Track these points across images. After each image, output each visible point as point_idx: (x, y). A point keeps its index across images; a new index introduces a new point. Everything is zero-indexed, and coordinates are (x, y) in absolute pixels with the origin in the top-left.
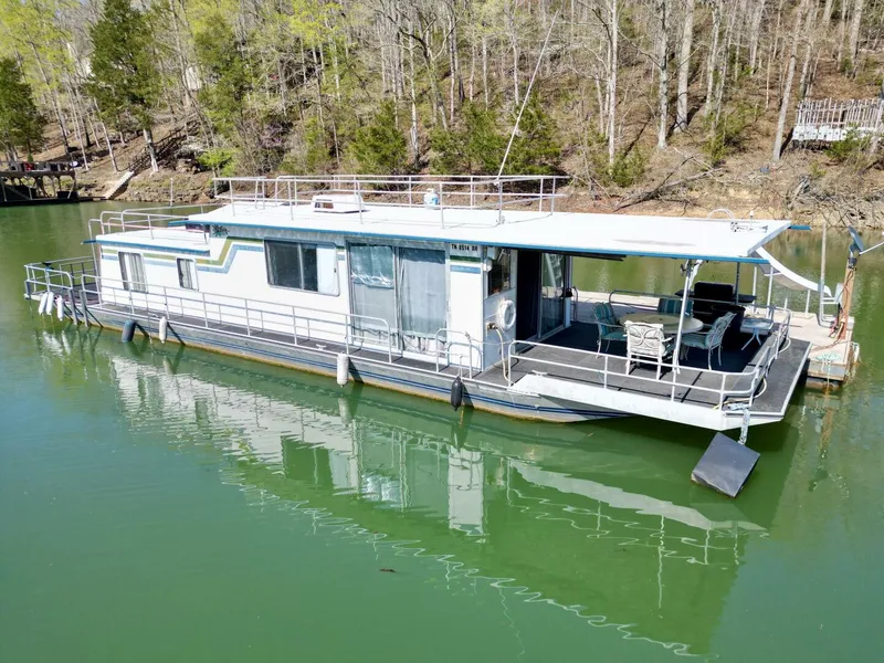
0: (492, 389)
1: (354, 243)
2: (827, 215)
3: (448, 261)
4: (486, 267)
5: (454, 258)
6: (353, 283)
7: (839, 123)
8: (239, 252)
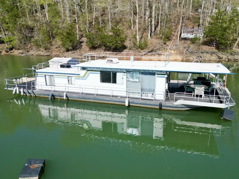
0: (169, 104)
1: (128, 71)
2: (193, 57)
3: (156, 75)
4: (166, 76)
5: (157, 74)
6: (128, 81)
7: (192, 33)
8: (90, 74)
